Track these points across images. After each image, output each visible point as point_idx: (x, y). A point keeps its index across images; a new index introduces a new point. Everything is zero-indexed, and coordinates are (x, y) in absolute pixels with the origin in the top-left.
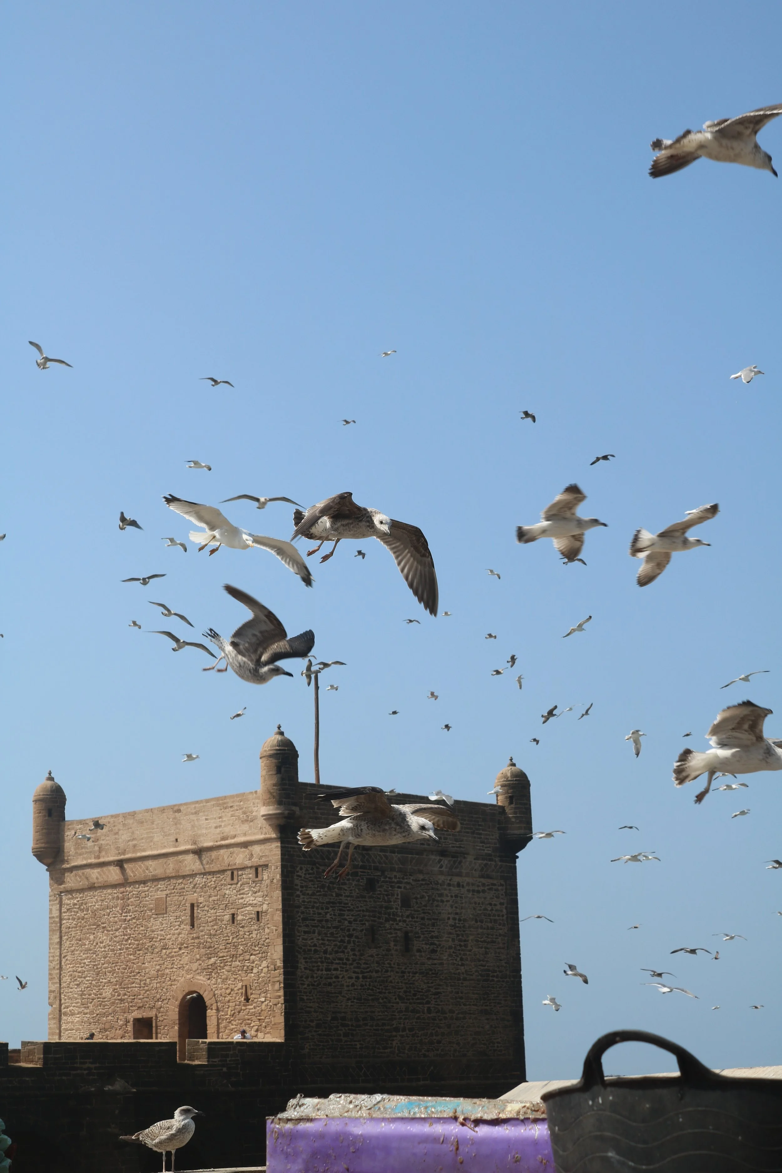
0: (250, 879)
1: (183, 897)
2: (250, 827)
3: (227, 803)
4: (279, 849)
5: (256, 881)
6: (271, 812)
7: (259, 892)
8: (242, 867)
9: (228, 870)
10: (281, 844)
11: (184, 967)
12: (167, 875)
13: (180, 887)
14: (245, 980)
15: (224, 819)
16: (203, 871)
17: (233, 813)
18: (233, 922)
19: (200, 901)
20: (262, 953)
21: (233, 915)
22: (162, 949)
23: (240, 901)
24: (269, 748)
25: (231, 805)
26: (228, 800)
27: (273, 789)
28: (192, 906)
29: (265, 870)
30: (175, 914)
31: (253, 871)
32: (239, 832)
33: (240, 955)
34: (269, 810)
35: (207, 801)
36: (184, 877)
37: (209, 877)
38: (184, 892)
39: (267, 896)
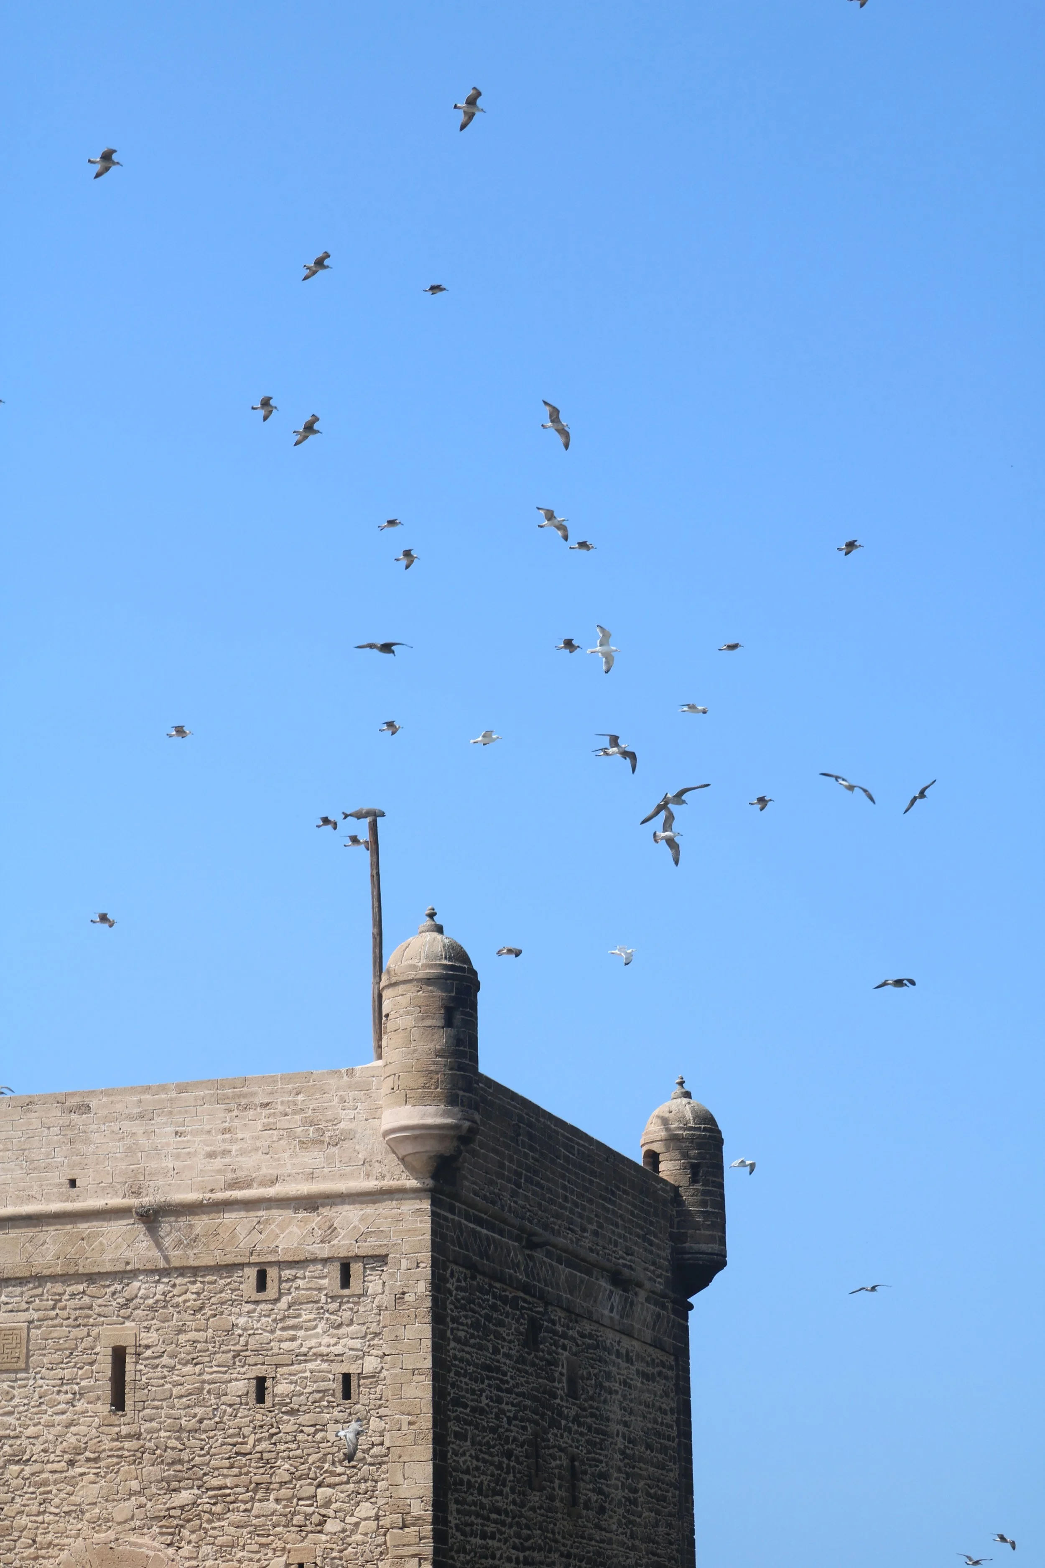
0: (320, 1289)
1: (86, 1329)
2: (329, 1159)
3: (253, 1094)
4: (428, 1219)
5: (342, 1297)
6: (430, 1121)
7: (351, 1322)
8: (296, 1259)
9: (249, 1264)
10: (432, 1205)
11: (83, 1512)
12: (35, 1271)
13: (75, 1302)
14: (297, 1550)
15: (240, 1136)
16: (162, 1264)
17: (271, 1120)
18: (260, 1399)
19: (144, 1342)
20: (358, 1482)
21: (261, 1382)
22: (9, 1462)
23: (285, 1345)
24: (424, 961)
25: (265, 1101)
26: (255, 1089)
27: (435, 1063)
28: (119, 1355)
29: (373, 1269)
30: (59, 1373)
31: (335, 1270)
32: (289, 1169)
33: (282, 1484)
34: (424, 1116)
35: (182, 1088)
36: (91, 1278)
37: (179, 1281)
38: (89, 1317)
39: (376, 1335)
